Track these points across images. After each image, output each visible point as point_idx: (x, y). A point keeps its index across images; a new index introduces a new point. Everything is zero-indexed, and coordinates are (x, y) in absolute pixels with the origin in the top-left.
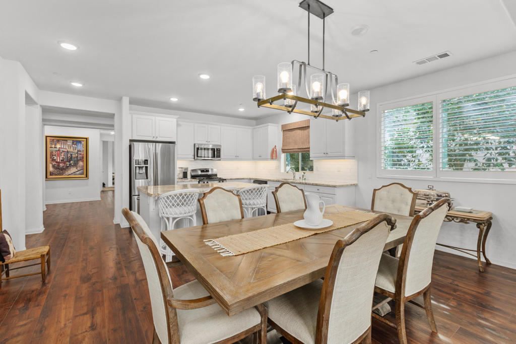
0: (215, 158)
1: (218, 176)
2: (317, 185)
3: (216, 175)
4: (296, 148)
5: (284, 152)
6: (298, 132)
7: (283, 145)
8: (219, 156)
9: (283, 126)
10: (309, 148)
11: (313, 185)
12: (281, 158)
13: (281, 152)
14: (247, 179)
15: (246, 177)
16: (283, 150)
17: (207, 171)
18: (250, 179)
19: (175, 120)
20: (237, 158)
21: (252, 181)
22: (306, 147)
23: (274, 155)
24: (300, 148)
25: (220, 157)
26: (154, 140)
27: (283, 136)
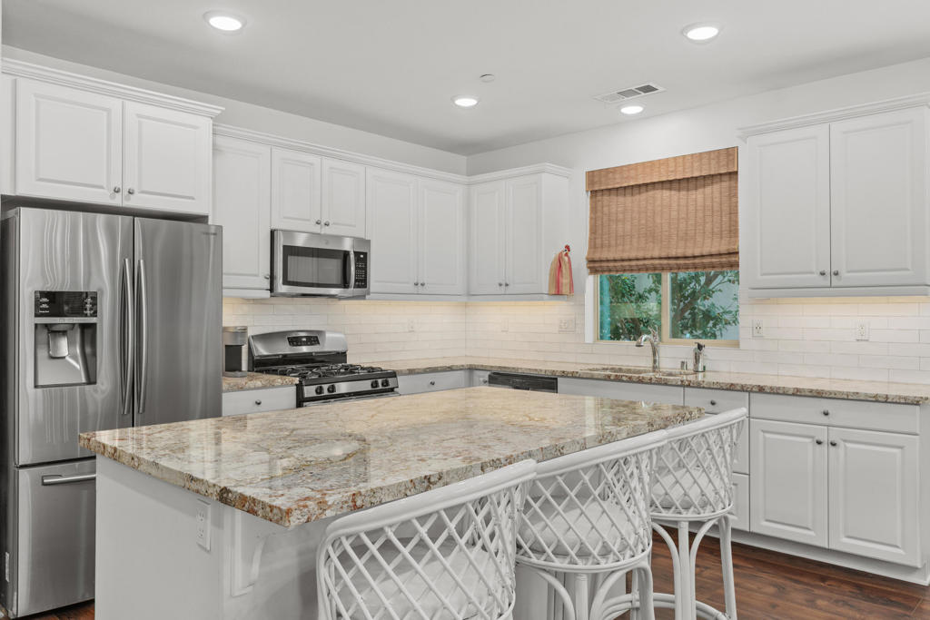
0: (351, 291)
1: (350, 361)
2: (818, 395)
3: (342, 356)
4: (656, 254)
5: (593, 271)
6: (665, 195)
7: (593, 245)
8: (362, 282)
9: (592, 177)
10: (737, 253)
11: (797, 393)
12: (583, 291)
13: (585, 270)
14: (461, 368)
15: (458, 363)
16: (591, 261)
17: (313, 339)
18: (472, 369)
19: (207, 125)
20: (419, 291)
21: (486, 375)
22: (723, 249)
23: (565, 281)
24: (673, 253)
25: (365, 286)
26: (117, 201)
27: (594, 209)
